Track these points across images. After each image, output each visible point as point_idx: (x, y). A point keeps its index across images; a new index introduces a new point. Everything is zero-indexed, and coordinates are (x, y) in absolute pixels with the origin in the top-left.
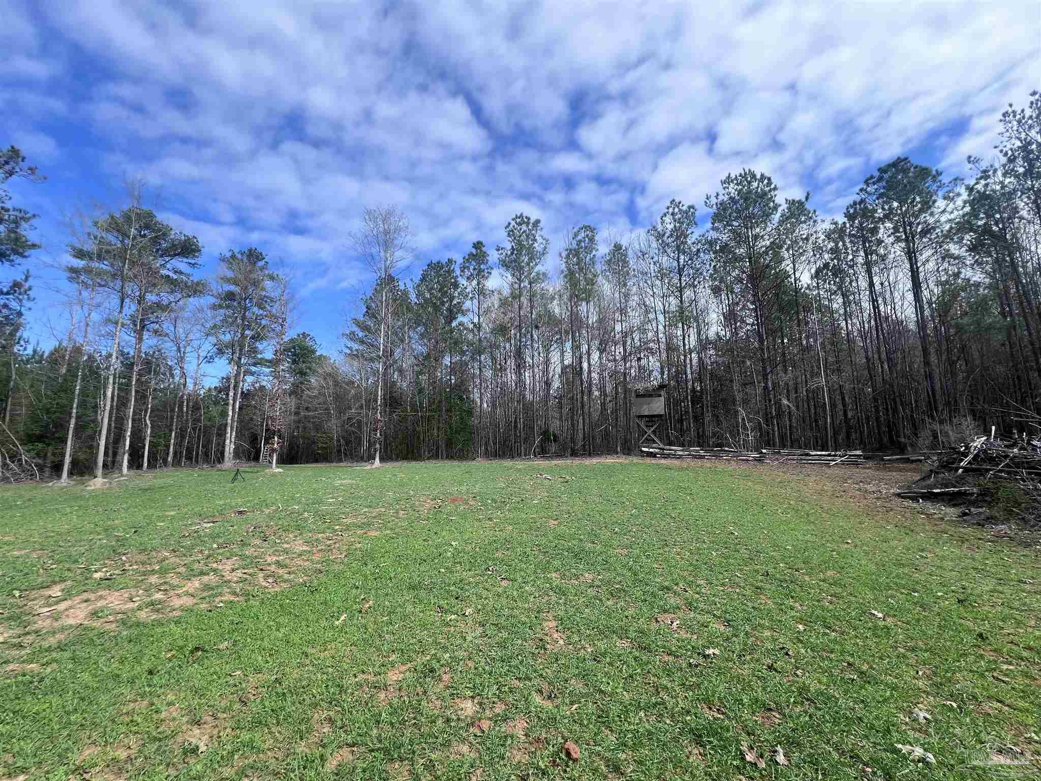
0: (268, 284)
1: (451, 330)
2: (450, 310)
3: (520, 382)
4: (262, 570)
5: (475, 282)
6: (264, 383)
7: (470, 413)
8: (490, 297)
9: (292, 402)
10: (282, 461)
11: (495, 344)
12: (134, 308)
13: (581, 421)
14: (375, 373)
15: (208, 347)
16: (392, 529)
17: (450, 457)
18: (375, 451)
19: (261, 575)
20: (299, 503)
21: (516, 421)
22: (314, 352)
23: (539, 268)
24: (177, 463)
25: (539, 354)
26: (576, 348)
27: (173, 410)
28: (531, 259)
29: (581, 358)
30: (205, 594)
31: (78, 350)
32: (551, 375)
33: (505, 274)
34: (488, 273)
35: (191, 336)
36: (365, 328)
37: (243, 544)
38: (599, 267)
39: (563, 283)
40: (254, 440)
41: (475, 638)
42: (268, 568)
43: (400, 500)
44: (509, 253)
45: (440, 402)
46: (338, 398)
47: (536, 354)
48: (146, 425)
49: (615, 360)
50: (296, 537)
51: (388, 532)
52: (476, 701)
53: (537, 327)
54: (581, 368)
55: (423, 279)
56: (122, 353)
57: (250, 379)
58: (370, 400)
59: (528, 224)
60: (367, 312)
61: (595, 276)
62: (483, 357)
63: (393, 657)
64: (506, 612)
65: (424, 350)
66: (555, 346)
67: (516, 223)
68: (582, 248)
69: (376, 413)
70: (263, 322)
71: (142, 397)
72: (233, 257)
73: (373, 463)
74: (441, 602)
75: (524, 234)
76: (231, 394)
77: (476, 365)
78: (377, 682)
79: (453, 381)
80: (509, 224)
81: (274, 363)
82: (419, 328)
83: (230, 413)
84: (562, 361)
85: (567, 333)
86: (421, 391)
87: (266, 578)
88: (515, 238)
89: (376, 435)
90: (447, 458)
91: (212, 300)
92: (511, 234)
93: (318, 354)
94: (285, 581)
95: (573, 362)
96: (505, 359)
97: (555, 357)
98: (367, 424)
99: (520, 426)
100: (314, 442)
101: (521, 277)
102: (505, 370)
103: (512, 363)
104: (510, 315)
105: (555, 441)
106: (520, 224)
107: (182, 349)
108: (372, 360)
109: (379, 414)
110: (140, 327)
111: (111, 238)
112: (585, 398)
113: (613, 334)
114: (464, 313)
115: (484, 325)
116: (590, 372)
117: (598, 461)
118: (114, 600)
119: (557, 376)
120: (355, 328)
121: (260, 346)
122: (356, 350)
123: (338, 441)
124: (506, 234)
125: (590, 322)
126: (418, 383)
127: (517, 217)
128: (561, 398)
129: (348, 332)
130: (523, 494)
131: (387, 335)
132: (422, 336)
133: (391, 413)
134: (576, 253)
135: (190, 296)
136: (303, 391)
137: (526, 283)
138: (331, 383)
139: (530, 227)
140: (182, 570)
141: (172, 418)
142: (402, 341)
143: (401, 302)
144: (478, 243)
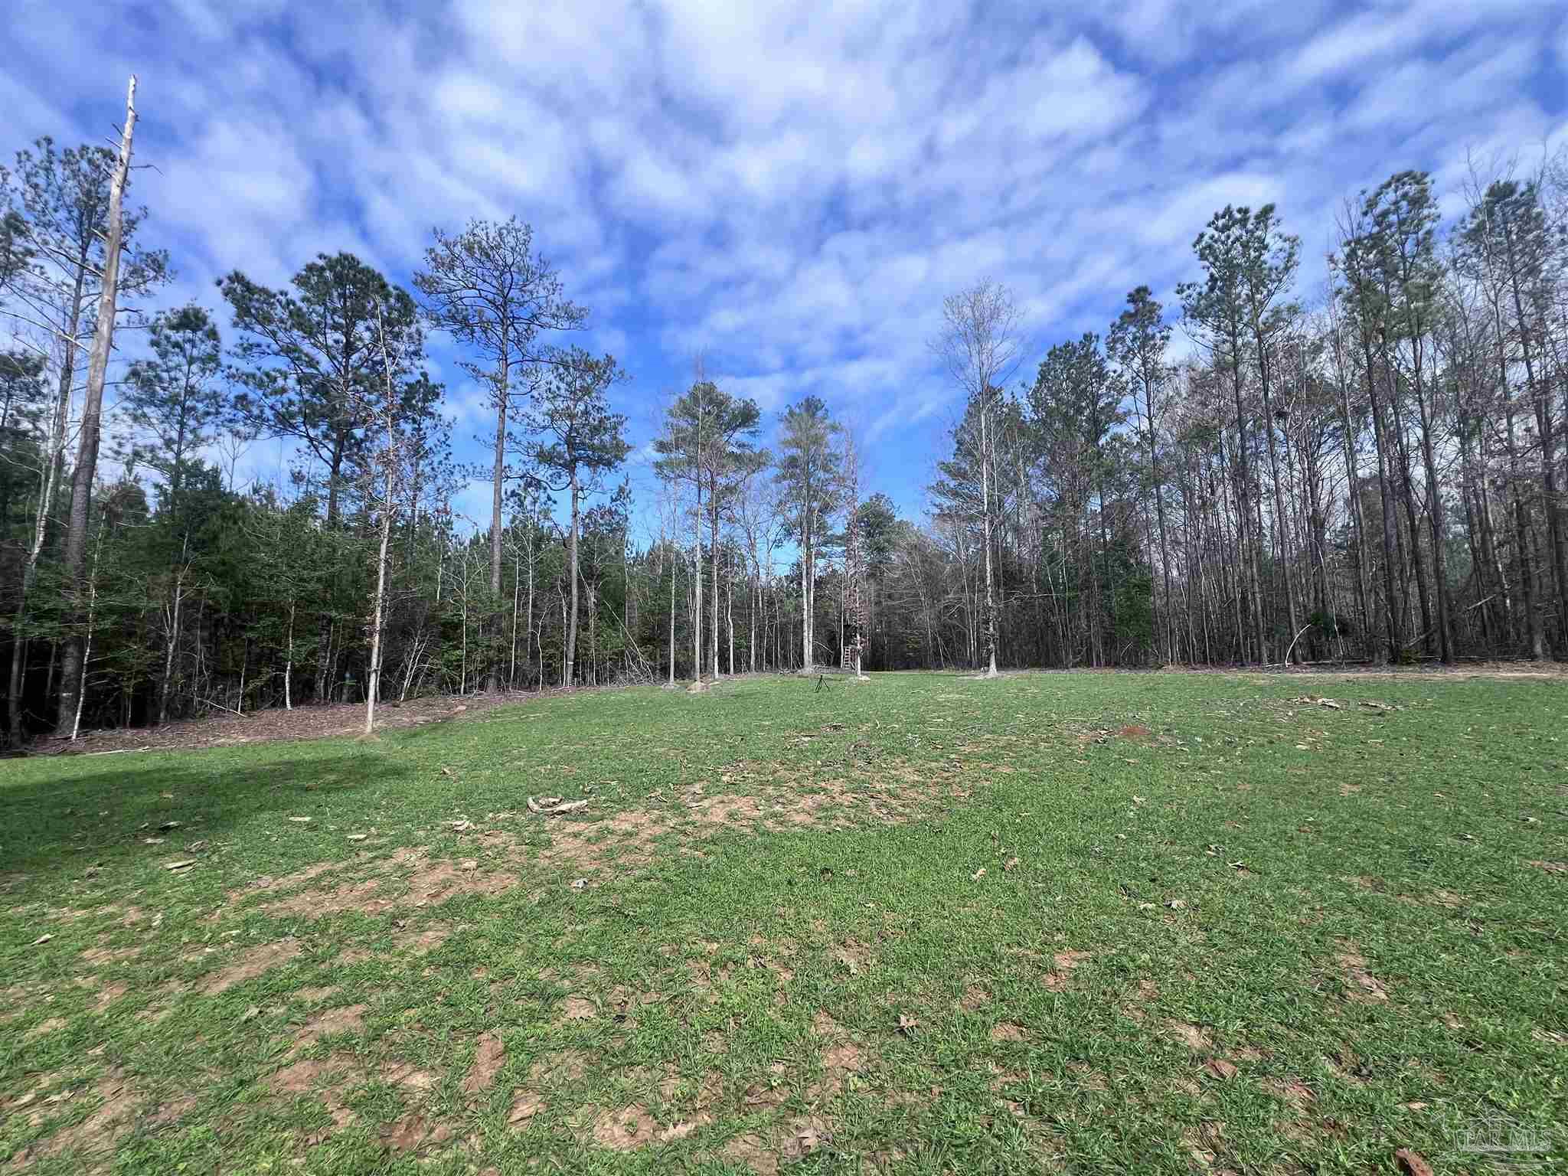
0: (831, 437)
1: (1099, 452)
2: (1094, 420)
3: (1248, 524)
4: (872, 797)
5: (1137, 362)
6: (837, 567)
7: (1145, 588)
8: (1170, 380)
9: (872, 588)
10: (868, 666)
11: (1187, 462)
12: (708, 496)
13: (1413, 589)
14: (979, 537)
15: (775, 530)
16: (1030, 767)
17: (1113, 663)
18: (989, 653)
19: (872, 803)
20: (898, 721)
21: (1244, 599)
22: (891, 518)
23: (1280, 299)
24: (759, 667)
25: (1291, 466)
26: (1389, 439)
27: (750, 607)
28: (1255, 289)
29: (1404, 457)
30: (821, 814)
31: (668, 549)
32: (1323, 503)
33: (1200, 331)
34: (1162, 338)
35: (759, 519)
36: (957, 473)
37: (847, 764)
38: (1442, 252)
39: (1341, 314)
40: (832, 639)
41: (1194, 944)
42: (879, 796)
43: (1039, 727)
44: (1205, 289)
45: (1088, 574)
46: (930, 579)
47: (1282, 466)
48: (728, 624)
49: (1510, 450)
50: (904, 763)
51: (1025, 770)
52: (1204, 1032)
53: (1281, 415)
54: (1407, 480)
55: (1043, 378)
56: (703, 547)
57: (821, 563)
58: (973, 578)
59: (1243, 222)
60: (959, 449)
61: (1433, 277)
62: (1163, 488)
63: (1059, 937)
64: (1251, 919)
65: (1054, 494)
66: (1331, 442)
67: (1216, 229)
68: (1390, 226)
69: (985, 597)
70: (831, 488)
71: (723, 594)
72: (791, 413)
73: (986, 672)
74: (1126, 881)
75: (1238, 244)
76: (804, 583)
77: (1151, 504)
78: (1041, 960)
79: (1108, 537)
80: (1202, 236)
81: (845, 540)
82: (1042, 459)
83: (805, 607)
84: (1352, 472)
85: (1359, 411)
86: (1053, 558)
87: (878, 807)
88: (1216, 259)
89: (988, 629)
90: (1108, 664)
91: (777, 471)
92: (1206, 252)
93: (897, 519)
94: (901, 815)
95: (1381, 471)
96: (1211, 486)
97: (1332, 466)
98: (972, 613)
99: (1257, 606)
100: (903, 642)
101: (1235, 327)
102: (1214, 505)
103: (1226, 492)
104: (1214, 403)
105: (1344, 631)
106: (1226, 228)
107: (752, 535)
108: (971, 519)
109: (989, 599)
110: (714, 514)
111: (683, 424)
112: (1424, 542)
113: (1499, 392)
114: (1120, 420)
115: (1161, 432)
116: (1432, 485)
117: (1470, 675)
118: (742, 805)
119: (1340, 503)
120: (945, 477)
121: (829, 520)
122: (948, 507)
123: (935, 639)
124: (1197, 256)
125: (1427, 377)
126: (1047, 545)
127: (1217, 217)
128: (1353, 545)
129: (934, 484)
130: (1272, 732)
131: (991, 477)
132: (1048, 471)
133: (1007, 596)
134: (1376, 241)
135: (754, 472)
136: (882, 573)
137: (1249, 336)
138: (917, 559)
139: (1250, 226)
140: (793, 784)
141: (750, 615)
142: (1016, 484)
143: (1010, 424)
144: (1139, 290)
